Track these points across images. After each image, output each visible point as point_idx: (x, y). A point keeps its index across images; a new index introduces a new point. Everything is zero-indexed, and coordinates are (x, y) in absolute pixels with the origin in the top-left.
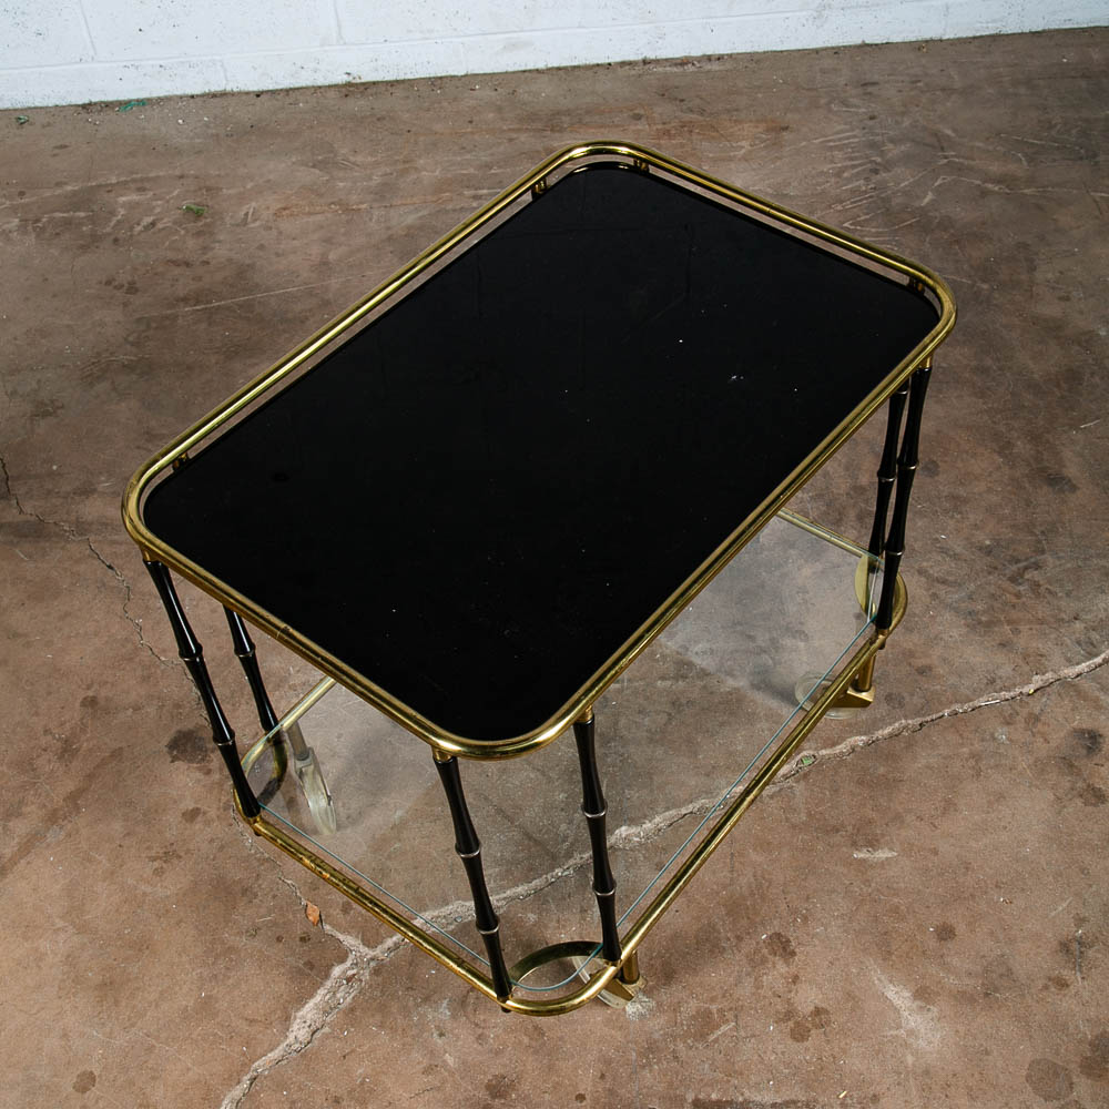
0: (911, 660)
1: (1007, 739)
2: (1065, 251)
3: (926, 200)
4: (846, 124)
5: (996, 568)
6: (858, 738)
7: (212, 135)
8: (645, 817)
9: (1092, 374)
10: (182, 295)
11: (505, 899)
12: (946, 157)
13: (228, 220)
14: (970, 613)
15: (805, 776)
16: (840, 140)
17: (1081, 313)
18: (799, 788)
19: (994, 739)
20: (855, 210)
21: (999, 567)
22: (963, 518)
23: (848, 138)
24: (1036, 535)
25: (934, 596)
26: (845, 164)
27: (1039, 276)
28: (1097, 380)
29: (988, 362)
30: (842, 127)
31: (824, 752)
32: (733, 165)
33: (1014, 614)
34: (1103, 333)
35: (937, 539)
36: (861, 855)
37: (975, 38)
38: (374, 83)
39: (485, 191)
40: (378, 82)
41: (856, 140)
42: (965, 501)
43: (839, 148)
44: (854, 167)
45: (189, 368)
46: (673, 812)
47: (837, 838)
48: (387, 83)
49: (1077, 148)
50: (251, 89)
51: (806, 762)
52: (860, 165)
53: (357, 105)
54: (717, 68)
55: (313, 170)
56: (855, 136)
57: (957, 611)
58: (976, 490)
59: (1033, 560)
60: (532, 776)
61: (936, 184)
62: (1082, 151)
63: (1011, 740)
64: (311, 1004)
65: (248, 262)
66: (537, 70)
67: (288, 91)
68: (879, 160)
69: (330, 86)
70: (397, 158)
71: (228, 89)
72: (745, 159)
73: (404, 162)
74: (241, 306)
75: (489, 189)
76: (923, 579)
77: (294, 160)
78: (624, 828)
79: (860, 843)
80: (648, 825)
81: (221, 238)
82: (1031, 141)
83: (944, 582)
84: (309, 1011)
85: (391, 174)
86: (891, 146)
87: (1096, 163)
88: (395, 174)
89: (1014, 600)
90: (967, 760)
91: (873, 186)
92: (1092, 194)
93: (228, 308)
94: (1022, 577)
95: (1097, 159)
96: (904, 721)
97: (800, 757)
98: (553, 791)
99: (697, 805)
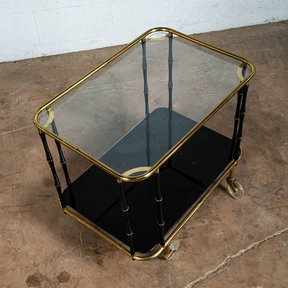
0: (252, 223)
1: (287, 245)
2: (266, 92)
3: (223, 79)
4: (195, 58)
6: (242, 250)
7: (3, 76)
8: (184, 285)
9: (283, 128)
10: (3, 129)
12: (226, 66)
13: (13, 103)
14: (266, 206)
15: (230, 265)
16: (194, 63)
17: (275, 110)
18: (229, 269)
19: (282, 246)
20: (203, 84)
21: (271, 190)
22: (257, 176)
23: (196, 62)
24: (279, 179)
25: (254, 202)
26: (197, 70)
27: (260, 100)
28: (284, 130)
29: (252, 127)
31: (233, 256)
33: (279, 205)
34: (283, 115)
35: (251, 184)
37: (225, 30)
38: (51, 56)
41: (199, 62)
42: (256, 171)
43: (195, 65)
44: (200, 71)
45: (10, 152)
46: (192, 283)
47: (244, 284)
48: (55, 56)
49: (262, 60)
50: (13, 61)
51: (229, 260)
52: (202, 70)
53: (47, 63)
54: (154, 44)
55: (37, 85)
56: (198, 61)
57: (262, 206)
58: (258, 167)
59: (280, 187)
60: (146, 276)
61: (225, 74)
62: (264, 61)
65: (22, 116)
66: (100, 48)
67: (24, 60)
68: (207, 68)
69: (37, 58)
70: (63, 79)
71: (5, 61)
73: (65, 80)
74: (23, 131)
76: (250, 197)
77: (30, 82)
79: (251, 285)
81: (12, 109)
83: (256, 197)
85: (62, 84)
86: (209, 64)
87: (268, 65)
88: (63, 84)
89: (278, 201)
90: (276, 254)
91: (207, 76)
92: (270, 74)
93: (19, 132)
94: (278, 193)
95: (268, 63)
96: (254, 243)
97: (226, 259)
98: (154, 281)
99: (199, 279)
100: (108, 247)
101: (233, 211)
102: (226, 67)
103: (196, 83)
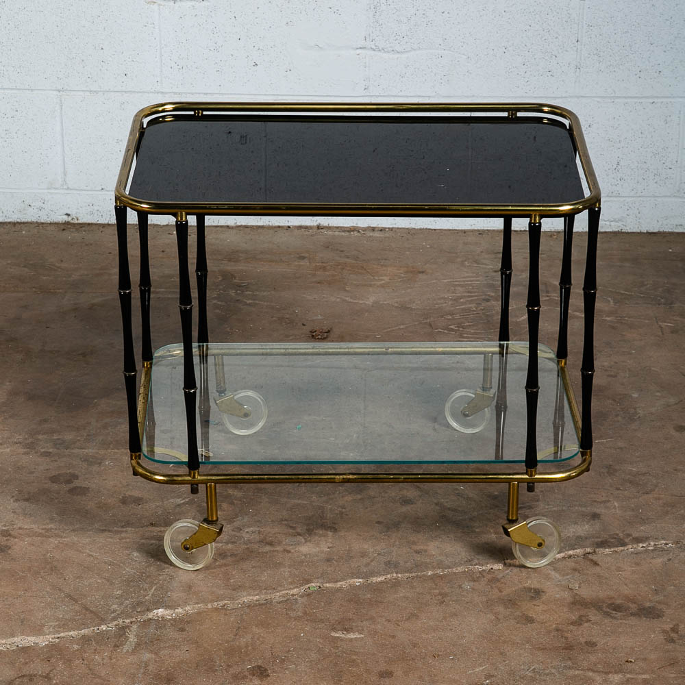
0: (413, 546)
1: (471, 588)
2: (624, 352)
3: (522, 318)
4: (473, 273)
5: (497, 506)
6: (356, 579)
8: (179, 606)
9: (617, 415)
11: (58, 638)
12: (548, 296)
14: (467, 527)
15: (309, 595)
16: (464, 281)
17: (622, 384)
18: (302, 600)
19: (461, 587)
20: (462, 320)
23: (472, 281)
25: (443, 516)
26: (463, 294)
28: (619, 419)
30: (471, 275)
31: (328, 585)
32: (371, 289)
34: (635, 395)
35: (457, 489)
36: (337, 635)
38: (89, 224)
39: (163, 290)
40: (92, 224)
43: (462, 286)
44: (470, 297)
46: (201, 606)
47: (321, 626)
48: (100, 225)
49: (659, 298)
51: (312, 589)
52: (476, 296)
53: (69, 236)
54: (378, 235)
55: (23, 269)
56: (478, 281)
57: (458, 525)
63: (473, 589)
66: (228, 226)
67: (14, 224)
68: (493, 294)
69: (51, 223)
72: (382, 286)
73: (101, 270)
75: (166, 288)
77: (9, 262)
78: (160, 610)
79: (339, 629)
80: (180, 610)
82: (623, 292)
85: (88, 275)
88: (91, 275)
90: (435, 596)
91: (481, 308)
92: (660, 323)
96: (395, 575)
97: (308, 586)
98: (113, 589)
99: (221, 603)
100: (38, 530)
101: (378, 522)
102: (547, 298)
103: (442, 316)
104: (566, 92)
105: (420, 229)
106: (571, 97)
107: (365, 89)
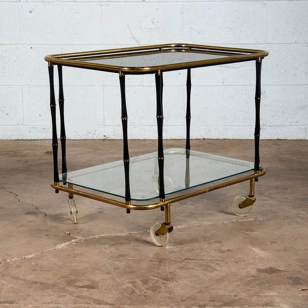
14: (293, 206)
15: (233, 223)
21: (305, 201)
22: (294, 195)
25: (282, 204)
36: (248, 233)
38: (113, 139)
42: (296, 193)
47: (241, 230)
50: (72, 139)
52: (273, 154)
53: (107, 142)
55: (90, 149)
56: (272, 151)
57: (289, 206)
61: (298, 157)
63: (302, 221)
64: (64, 244)
66: (168, 140)
67: (84, 140)
68: (279, 154)
69: (98, 140)
72: (234, 152)
76: (278, 202)
84: (63, 245)
86: (284, 152)
90: (287, 223)
97: (231, 221)
104: (302, 83)
105: (244, 139)
106: (304, 85)
107: (222, 83)
